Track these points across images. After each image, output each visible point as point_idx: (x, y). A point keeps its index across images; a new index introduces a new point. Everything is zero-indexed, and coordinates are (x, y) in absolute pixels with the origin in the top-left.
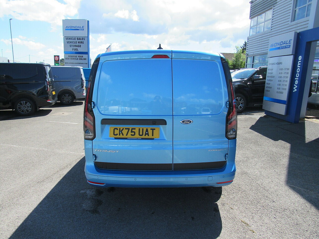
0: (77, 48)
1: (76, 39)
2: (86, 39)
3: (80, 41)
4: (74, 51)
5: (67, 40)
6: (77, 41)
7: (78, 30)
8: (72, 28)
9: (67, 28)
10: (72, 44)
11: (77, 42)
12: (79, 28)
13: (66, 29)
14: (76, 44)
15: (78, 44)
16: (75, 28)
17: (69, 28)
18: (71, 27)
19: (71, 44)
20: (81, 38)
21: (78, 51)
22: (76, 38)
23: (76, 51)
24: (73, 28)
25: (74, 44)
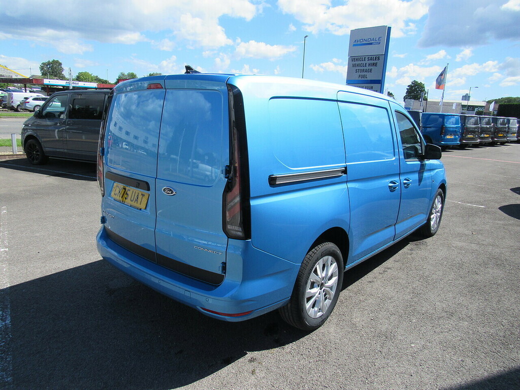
0: (365, 73)
1: (367, 59)
2: (382, 58)
3: (373, 62)
4: (360, 79)
5: (354, 63)
6: (368, 62)
7: (371, 44)
8: (363, 43)
9: (355, 43)
10: (360, 68)
11: (367, 65)
12: (373, 41)
13: (354, 45)
14: (365, 68)
15: (367, 68)
16: (367, 42)
17: (359, 43)
18: (361, 41)
19: (358, 68)
20: (374, 57)
21: (366, 79)
22: (367, 57)
23: (363, 79)
24: (365, 42)
25: (362, 68)
